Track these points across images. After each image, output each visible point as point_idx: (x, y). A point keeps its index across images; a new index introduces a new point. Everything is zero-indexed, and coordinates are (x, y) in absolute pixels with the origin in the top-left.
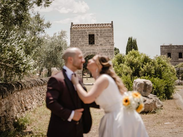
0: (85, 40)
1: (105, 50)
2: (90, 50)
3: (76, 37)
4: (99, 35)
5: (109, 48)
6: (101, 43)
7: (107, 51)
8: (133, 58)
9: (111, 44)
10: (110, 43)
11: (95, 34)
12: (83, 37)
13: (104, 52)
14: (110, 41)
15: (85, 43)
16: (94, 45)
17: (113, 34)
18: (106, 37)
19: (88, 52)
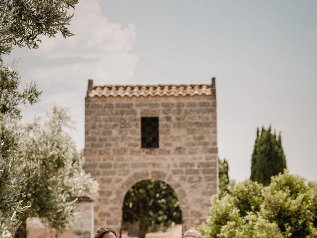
0: (129, 135)
1: (192, 165)
2: (144, 165)
3: (103, 123)
4: (174, 119)
5: (204, 160)
6: (178, 145)
7: (195, 168)
8: (287, 198)
9: (210, 146)
10: (206, 144)
11: (161, 116)
12: (124, 125)
13: (188, 172)
14: (206, 140)
15: (130, 145)
16: (156, 150)
17: (215, 118)
18: (194, 127)
19: (140, 170)
